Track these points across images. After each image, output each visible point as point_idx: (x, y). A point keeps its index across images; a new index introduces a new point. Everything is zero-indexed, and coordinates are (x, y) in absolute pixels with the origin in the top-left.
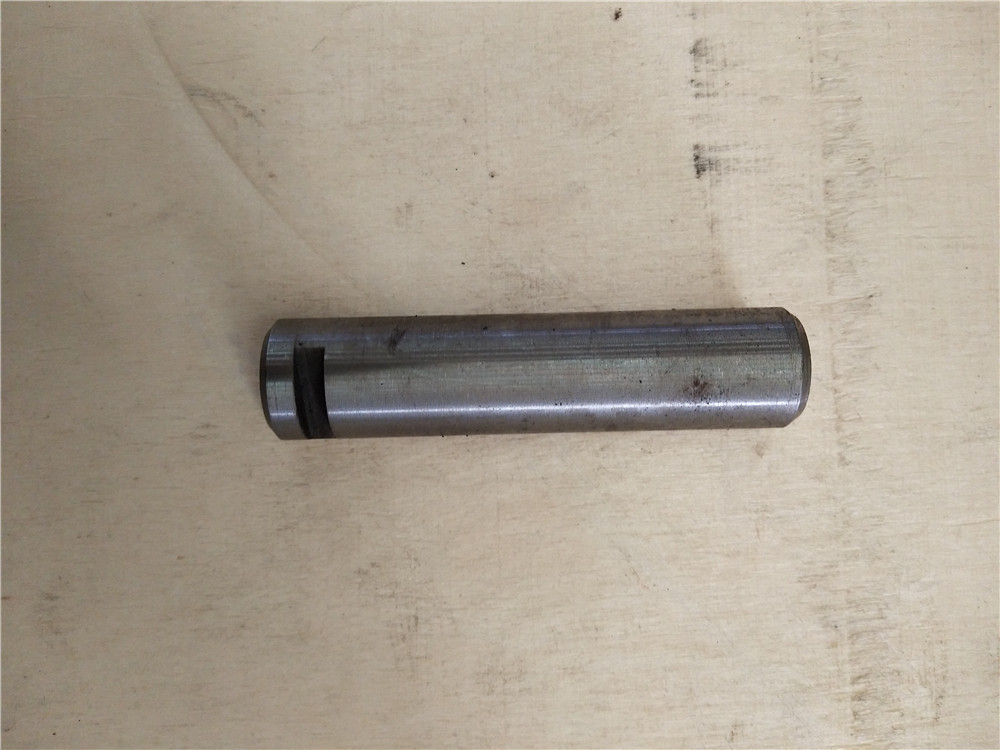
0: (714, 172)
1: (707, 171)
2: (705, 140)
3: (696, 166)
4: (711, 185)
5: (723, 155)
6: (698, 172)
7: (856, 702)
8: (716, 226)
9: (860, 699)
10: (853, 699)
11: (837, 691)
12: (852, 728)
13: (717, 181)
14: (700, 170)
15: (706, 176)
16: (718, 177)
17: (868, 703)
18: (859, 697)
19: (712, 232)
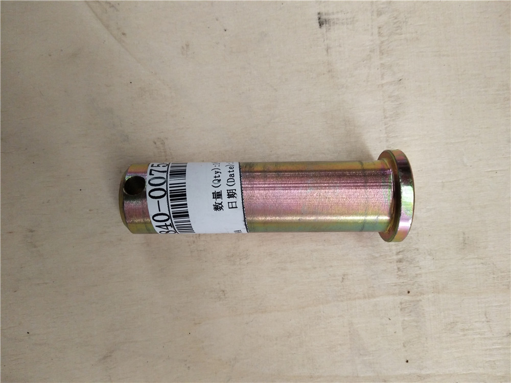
0: (327, 25)
1: (324, 25)
2: (323, 10)
3: (319, 22)
4: (326, 31)
5: (331, 17)
6: (320, 25)
7: (398, 263)
8: (329, 50)
9: (400, 262)
10: (397, 262)
11: (390, 258)
12: (398, 275)
13: (329, 29)
14: (321, 24)
15: (324, 27)
16: (329, 27)
17: (404, 263)
18: (400, 261)
19: (327, 53)
